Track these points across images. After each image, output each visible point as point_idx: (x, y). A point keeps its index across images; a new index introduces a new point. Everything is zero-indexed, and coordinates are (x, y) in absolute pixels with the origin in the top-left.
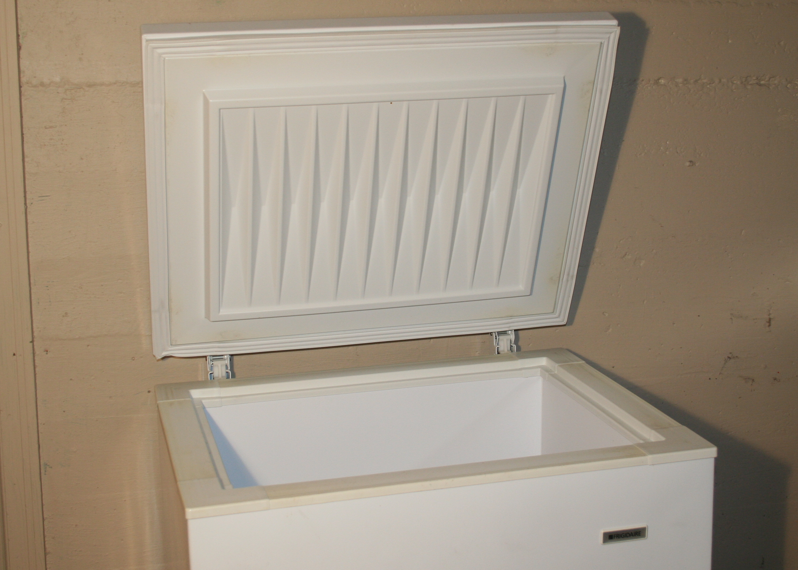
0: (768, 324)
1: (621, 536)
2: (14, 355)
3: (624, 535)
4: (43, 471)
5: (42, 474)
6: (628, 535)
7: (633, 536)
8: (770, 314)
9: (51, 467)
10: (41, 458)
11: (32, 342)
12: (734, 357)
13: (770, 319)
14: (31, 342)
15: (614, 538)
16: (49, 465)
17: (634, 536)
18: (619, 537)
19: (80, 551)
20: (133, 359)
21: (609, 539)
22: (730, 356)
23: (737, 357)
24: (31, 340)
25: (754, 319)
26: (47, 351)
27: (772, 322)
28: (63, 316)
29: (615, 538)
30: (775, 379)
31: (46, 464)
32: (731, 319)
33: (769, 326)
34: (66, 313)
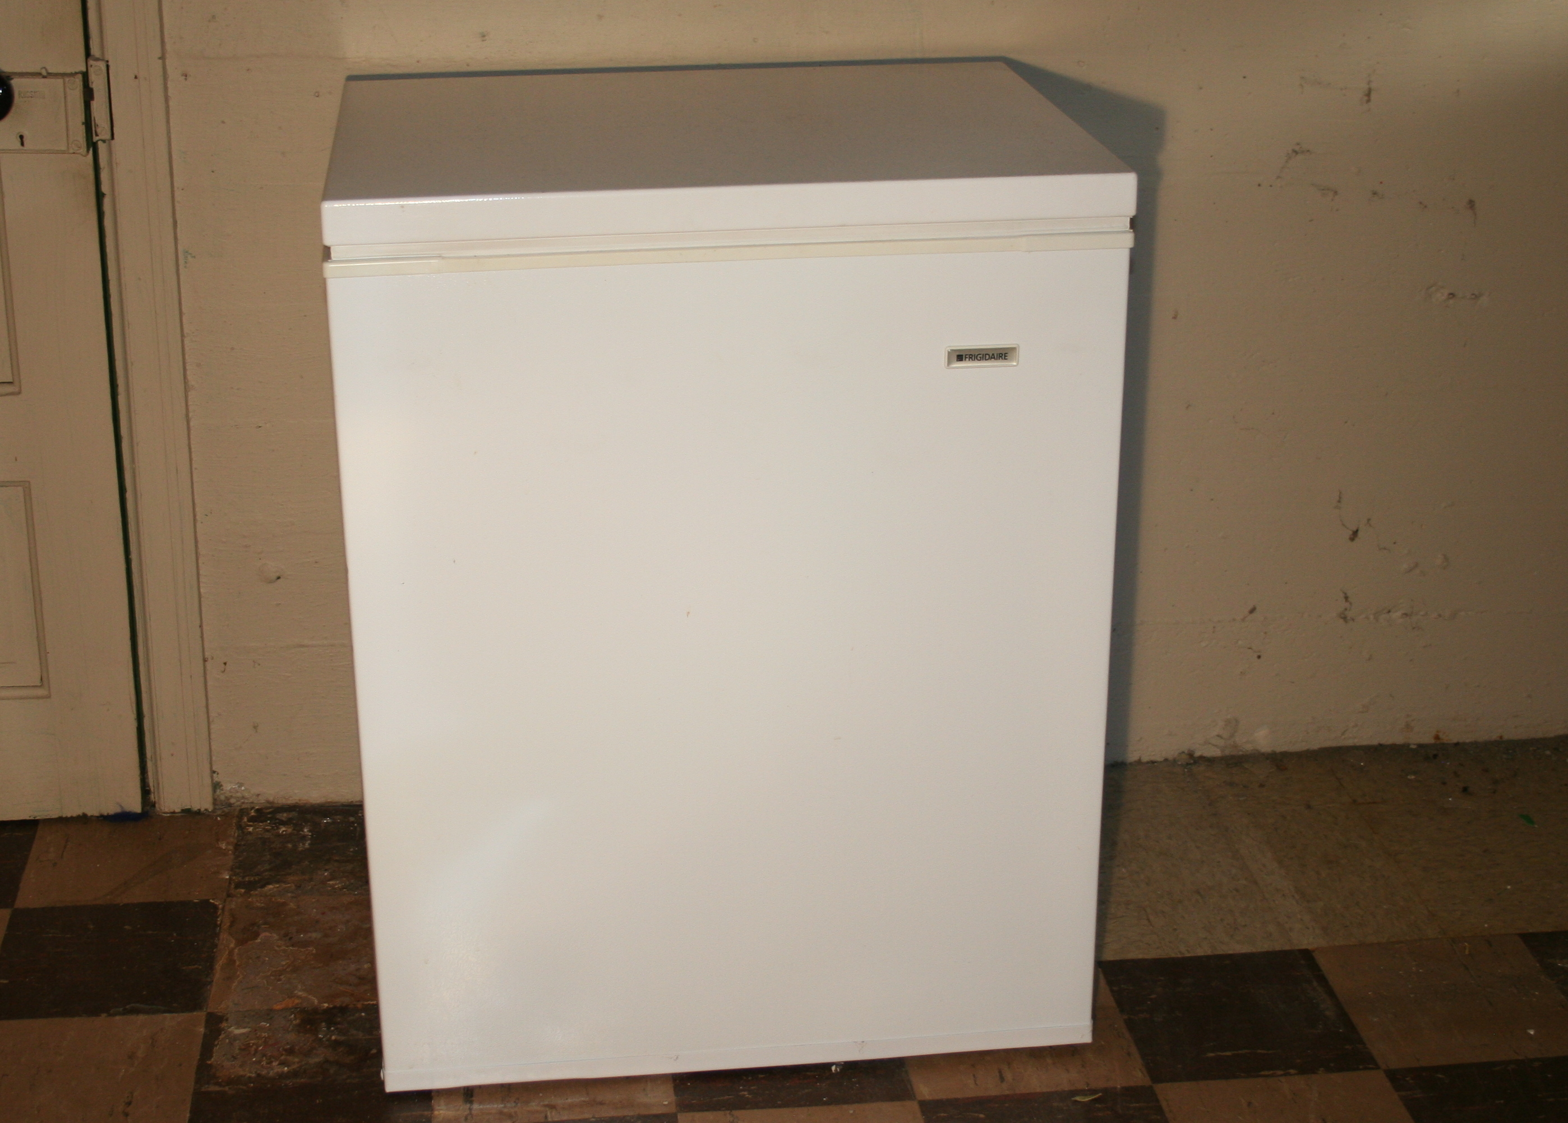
0: (1366, 98)
1: (977, 357)
2: (136, 77)
3: (981, 356)
4: (181, 262)
5: (181, 268)
6: (987, 357)
7: (994, 358)
8: (1369, 82)
9: (194, 257)
10: (180, 242)
11: (163, 58)
12: (1303, 152)
13: (1370, 91)
14: (160, 58)
15: (965, 360)
16: (191, 254)
17: (997, 359)
18: (973, 358)
19: (238, 389)
20: (317, 95)
21: (957, 361)
22: (1297, 148)
23: (1308, 151)
24: (160, 55)
25: (1341, 89)
26: (186, 76)
27: (1373, 96)
28: (209, 21)
29: (967, 359)
30: (1375, 193)
31: (187, 252)
32: (1301, 85)
33: (1369, 101)
34: (214, 17)
